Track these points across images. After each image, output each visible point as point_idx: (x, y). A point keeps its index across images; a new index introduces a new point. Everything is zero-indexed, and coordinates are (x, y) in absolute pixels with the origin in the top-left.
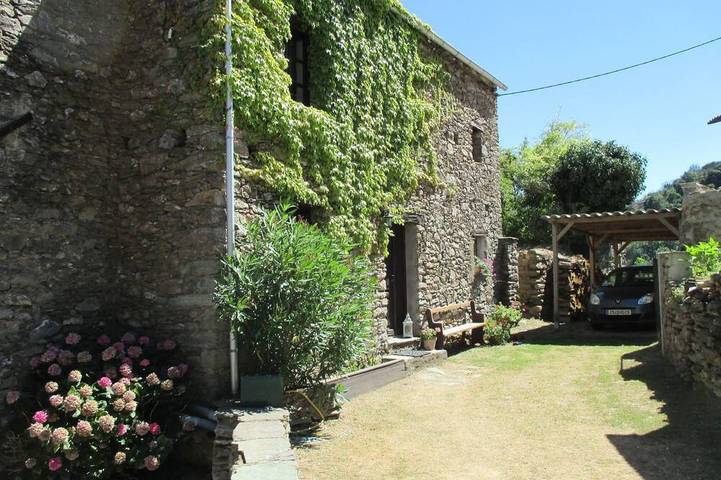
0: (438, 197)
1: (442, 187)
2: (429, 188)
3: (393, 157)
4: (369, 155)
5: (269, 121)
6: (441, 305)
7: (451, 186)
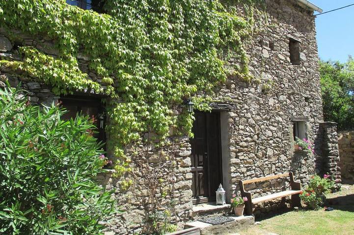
0: (252, 90)
1: (257, 83)
2: (243, 83)
3: (197, 56)
4: (166, 53)
5: (28, 19)
6: (257, 176)
7: (267, 81)
